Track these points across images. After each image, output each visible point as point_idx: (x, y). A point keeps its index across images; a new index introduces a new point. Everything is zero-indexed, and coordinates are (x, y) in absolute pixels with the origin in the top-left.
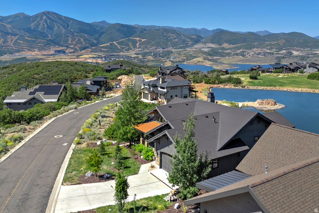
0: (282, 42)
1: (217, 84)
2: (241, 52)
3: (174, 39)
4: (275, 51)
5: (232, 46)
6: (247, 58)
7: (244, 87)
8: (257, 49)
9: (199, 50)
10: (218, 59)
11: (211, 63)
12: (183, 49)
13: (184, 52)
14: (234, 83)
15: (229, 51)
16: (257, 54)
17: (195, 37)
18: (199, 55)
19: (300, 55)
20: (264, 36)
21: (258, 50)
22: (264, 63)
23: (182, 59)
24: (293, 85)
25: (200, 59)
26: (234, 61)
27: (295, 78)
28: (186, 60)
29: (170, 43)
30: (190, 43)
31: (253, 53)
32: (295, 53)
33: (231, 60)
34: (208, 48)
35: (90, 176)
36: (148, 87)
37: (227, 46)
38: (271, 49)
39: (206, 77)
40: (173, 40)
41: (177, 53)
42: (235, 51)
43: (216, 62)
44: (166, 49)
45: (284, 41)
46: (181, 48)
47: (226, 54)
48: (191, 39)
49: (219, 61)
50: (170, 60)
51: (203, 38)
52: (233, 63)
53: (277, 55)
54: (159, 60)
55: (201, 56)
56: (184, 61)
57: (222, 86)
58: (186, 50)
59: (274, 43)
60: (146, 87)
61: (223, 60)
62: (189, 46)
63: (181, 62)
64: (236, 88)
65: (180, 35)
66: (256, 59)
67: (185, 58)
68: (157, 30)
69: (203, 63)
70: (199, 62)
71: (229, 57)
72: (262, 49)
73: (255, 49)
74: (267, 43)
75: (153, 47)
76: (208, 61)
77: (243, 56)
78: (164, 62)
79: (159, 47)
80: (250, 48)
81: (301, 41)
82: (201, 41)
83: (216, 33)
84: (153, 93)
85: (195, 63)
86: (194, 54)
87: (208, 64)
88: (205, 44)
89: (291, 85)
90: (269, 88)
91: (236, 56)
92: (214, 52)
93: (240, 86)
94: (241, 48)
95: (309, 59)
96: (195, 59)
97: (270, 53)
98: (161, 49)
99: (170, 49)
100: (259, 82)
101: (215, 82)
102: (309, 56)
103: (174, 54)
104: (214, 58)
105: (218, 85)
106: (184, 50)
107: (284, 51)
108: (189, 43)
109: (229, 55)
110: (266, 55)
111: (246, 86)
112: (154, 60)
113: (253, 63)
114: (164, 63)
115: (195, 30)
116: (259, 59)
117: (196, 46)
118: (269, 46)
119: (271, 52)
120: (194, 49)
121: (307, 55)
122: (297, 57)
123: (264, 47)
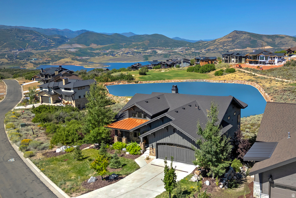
0: (147, 42)
1: (110, 82)
2: (110, 52)
3: (33, 39)
4: (142, 51)
5: (100, 46)
6: (117, 57)
7: (137, 82)
8: (125, 49)
9: (65, 51)
10: (87, 59)
11: (81, 63)
12: (45, 50)
13: (48, 53)
14: (127, 79)
15: (98, 51)
16: (125, 53)
17: (58, 38)
18: (66, 56)
19: (163, 53)
20: (130, 37)
21: (127, 50)
22: (134, 61)
23: (46, 60)
24: (179, 78)
25: (68, 60)
26: (104, 61)
27: (176, 72)
28: (51, 61)
29: (28, 44)
30: (54, 44)
31: (122, 53)
32: (159, 52)
33: (101, 60)
34: (74, 48)
35: (94, 181)
36: (48, 90)
37: (95, 47)
38: (138, 49)
39: (96, 76)
40: (31, 41)
41: (39, 55)
42: (104, 51)
43: (86, 62)
44: (24, 50)
45: (148, 42)
46: (42, 49)
47: (96, 54)
48: (54, 40)
49: (89, 61)
50: (31, 62)
51: (68, 39)
52: (104, 62)
53: (144, 54)
54: (16, 63)
55: (68, 56)
56: (49, 63)
57: (117, 83)
58: (50, 51)
59: (140, 43)
60: (44, 90)
61: (92, 59)
62: (52, 47)
63: (46, 63)
64: (130, 83)
65: (40, 36)
66: (126, 58)
67: (50, 59)
68: (8, 30)
69: (72, 63)
70: (67, 62)
71: (98, 56)
72: (130, 49)
73: (123, 49)
74: (133, 43)
75: (6, 49)
76: (77, 61)
77: (113, 55)
78: (24, 64)
79: (14, 49)
80: (119, 48)
81: (163, 41)
82: (65, 42)
83: (82, 34)
84: (55, 96)
85: (62, 63)
86: (60, 54)
87: (77, 64)
88: (71, 45)
89: (177, 78)
90: (159, 82)
91: (106, 56)
92: (82, 52)
93: (133, 82)
94: (109, 48)
95: (171, 56)
96: (62, 60)
97: (137, 52)
98: (17, 51)
99: (29, 50)
100: (149, 77)
101: (107, 80)
102: (171, 54)
103: (36, 56)
104: (83, 58)
105: (112, 83)
106: (47, 51)
107: (150, 50)
108: (52, 43)
109: (98, 54)
110: (134, 54)
111: (139, 82)
112: (10, 63)
113: (124, 61)
114: (24, 66)
115: (57, 30)
116: (129, 58)
117: (60, 47)
118: (136, 46)
119: (139, 51)
120: (59, 50)
121: (169, 53)
122: (161, 55)
123: (131, 47)
